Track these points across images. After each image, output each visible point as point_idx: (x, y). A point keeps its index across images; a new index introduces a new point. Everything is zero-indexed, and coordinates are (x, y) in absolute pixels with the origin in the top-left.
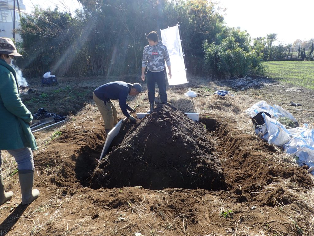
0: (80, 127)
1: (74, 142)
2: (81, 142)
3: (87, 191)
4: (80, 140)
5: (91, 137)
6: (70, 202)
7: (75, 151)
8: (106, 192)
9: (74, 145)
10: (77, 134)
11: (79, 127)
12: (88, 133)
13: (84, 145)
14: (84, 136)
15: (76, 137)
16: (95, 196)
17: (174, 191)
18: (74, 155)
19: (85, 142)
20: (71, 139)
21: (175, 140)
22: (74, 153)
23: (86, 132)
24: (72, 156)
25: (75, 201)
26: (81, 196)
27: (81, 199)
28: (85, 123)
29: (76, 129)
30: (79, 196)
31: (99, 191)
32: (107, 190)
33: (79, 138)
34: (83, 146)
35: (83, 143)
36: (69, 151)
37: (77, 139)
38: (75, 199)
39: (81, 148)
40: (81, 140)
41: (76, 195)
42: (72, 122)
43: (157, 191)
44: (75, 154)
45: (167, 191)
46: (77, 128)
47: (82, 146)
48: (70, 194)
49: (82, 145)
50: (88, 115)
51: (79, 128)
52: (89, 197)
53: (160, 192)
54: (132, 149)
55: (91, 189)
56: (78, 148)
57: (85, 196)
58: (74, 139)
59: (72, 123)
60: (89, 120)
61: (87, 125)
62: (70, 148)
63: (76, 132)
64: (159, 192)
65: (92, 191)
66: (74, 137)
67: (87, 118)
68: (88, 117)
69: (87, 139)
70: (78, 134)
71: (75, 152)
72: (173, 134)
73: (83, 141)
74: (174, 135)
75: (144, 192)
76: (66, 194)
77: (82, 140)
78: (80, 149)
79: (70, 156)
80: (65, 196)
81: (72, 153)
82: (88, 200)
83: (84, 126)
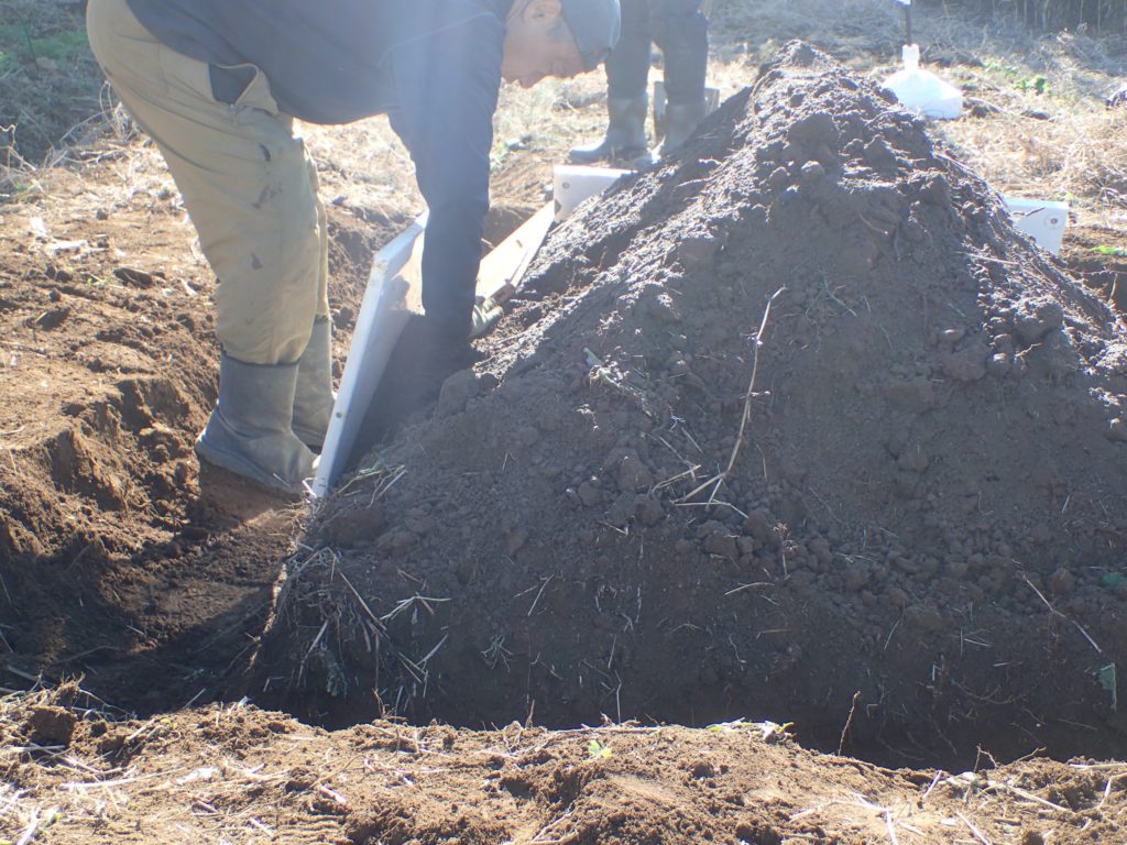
0: (86, 250)
1: (49, 341)
2: (113, 352)
3: (254, 733)
4: (102, 337)
5: (188, 323)
6: (116, 818)
7: (72, 410)
8: (450, 758)
9: (59, 368)
10: (69, 291)
11: (74, 244)
12: (163, 293)
13: (146, 378)
14: (134, 309)
15: (64, 305)
16: (343, 778)
17: (1101, 786)
18: (67, 437)
19: (143, 350)
20: (29, 323)
21: (1010, 357)
22: (64, 423)
23: (144, 281)
24: (50, 444)
25: (163, 812)
26: (206, 773)
27: (219, 801)
28: (119, 220)
29: (51, 254)
30: (192, 777)
31: (377, 746)
32: (449, 742)
33: (95, 319)
34: (134, 377)
35: (131, 357)
36: (20, 407)
37: (79, 321)
38: (154, 797)
39: (116, 392)
40: (114, 336)
41: (160, 760)
42: (17, 211)
43: (941, 779)
44: (78, 435)
45: (1040, 785)
46: (58, 253)
47: (121, 377)
48: (102, 749)
49: (125, 370)
50: (142, 171)
51: (77, 251)
52: (290, 787)
53: (974, 786)
54: (634, 407)
55: (294, 722)
56: (93, 389)
57: (249, 773)
58: (54, 321)
59: (15, 217)
60: (147, 201)
61: (139, 236)
62: (28, 387)
63: (65, 277)
64: (956, 792)
65: (302, 735)
66: (52, 307)
67: (128, 192)
68: (140, 182)
69: (157, 331)
70: (78, 294)
71: (78, 421)
72: (988, 300)
73: (132, 345)
74: (994, 313)
75: (827, 780)
76: (64, 741)
77: (121, 333)
78: (111, 399)
79: (33, 441)
80: (52, 763)
81: (51, 424)
82: (290, 813)
83: (111, 242)
